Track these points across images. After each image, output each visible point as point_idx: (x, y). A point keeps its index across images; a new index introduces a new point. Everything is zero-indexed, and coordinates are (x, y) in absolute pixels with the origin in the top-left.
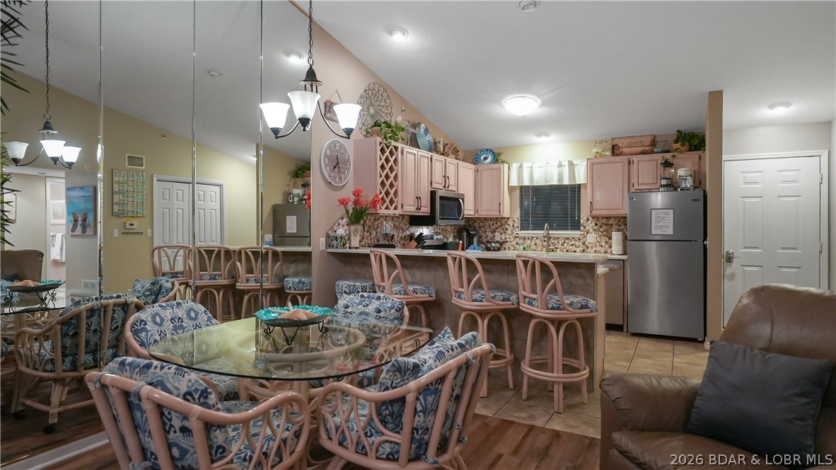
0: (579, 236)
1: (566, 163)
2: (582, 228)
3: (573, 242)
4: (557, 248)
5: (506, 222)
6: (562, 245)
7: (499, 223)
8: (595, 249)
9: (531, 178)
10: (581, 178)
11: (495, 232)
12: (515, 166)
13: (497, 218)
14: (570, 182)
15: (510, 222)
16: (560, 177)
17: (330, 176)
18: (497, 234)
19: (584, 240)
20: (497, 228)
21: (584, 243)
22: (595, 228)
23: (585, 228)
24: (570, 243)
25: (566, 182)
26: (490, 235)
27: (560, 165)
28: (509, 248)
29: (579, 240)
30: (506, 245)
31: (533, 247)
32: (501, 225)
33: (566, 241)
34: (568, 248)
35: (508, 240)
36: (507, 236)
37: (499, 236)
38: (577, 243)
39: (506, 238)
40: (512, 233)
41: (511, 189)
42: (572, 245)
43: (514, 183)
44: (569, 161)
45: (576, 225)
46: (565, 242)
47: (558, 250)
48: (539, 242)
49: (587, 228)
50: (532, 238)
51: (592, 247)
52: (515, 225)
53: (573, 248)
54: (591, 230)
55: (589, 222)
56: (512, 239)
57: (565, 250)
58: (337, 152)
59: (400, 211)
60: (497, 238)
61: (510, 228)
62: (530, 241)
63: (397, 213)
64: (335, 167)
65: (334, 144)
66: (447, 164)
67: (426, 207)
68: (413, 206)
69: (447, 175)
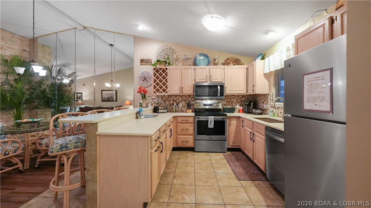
1: (291, 47)
5: (268, 97)
7: (265, 98)
9: (274, 65)
11: (264, 103)
13: (264, 94)
17: (142, 84)
18: (264, 104)
20: (264, 101)
27: (288, 50)
28: (269, 113)
35: (269, 108)
36: (268, 106)
39: (268, 107)
40: (270, 104)
43: (267, 71)
44: (292, 44)
50: (279, 108)
52: (272, 99)
58: (145, 75)
59: (168, 94)
60: (265, 108)
61: (269, 100)
62: (278, 110)
63: (166, 94)
64: (144, 80)
65: (144, 72)
66: (211, 69)
67: (189, 91)
68: (178, 91)
69: (211, 75)
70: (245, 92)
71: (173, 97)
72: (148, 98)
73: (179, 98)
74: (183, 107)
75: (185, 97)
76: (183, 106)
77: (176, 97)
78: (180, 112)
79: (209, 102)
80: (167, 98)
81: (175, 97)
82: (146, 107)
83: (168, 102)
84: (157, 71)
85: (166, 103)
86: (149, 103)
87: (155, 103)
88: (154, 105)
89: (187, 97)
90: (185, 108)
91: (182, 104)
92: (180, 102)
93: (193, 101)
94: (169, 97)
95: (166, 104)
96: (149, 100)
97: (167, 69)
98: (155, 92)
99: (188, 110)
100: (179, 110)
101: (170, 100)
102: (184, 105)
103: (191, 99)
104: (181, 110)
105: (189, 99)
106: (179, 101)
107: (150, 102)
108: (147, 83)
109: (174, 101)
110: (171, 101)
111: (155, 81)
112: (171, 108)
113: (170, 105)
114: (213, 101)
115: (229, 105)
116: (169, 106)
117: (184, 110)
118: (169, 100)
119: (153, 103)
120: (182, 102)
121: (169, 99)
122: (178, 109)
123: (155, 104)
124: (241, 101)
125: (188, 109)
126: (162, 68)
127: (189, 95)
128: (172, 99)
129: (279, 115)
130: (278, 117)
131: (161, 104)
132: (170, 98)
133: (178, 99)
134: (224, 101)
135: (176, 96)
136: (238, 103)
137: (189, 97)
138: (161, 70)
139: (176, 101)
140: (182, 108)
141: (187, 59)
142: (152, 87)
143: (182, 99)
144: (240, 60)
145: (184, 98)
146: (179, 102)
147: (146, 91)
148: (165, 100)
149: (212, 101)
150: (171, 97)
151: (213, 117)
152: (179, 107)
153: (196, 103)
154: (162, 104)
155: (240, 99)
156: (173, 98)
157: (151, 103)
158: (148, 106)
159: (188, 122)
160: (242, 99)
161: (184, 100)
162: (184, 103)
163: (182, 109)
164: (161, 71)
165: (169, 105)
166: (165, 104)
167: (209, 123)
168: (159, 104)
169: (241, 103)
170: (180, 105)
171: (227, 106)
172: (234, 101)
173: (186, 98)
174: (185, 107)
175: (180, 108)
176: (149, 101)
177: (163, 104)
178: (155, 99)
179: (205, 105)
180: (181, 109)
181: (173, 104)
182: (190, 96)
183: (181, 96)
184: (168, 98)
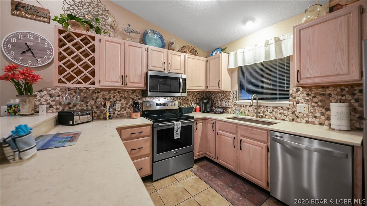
0: (288, 106)
1: (273, 41)
2: (291, 98)
3: (282, 111)
4: (266, 115)
5: (229, 94)
6: (271, 113)
7: (225, 95)
8: (307, 119)
9: (244, 60)
10: (288, 50)
11: (222, 101)
12: (232, 54)
14: (276, 56)
15: (231, 94)
16: (267, 54)
17: (16, 59)
18: (223, 102)
19: (294, 109)
20: (223, 98)
21: (293, 113)
22: (307, 98)
23: (294, 98)
24: (278, 112)
25: (273, 57)
26: (220, 103)
27: (267, 44)
28: (231, 112)
29: (288, 109)
30: (229, 110)
31: (247, 113)
32: (226, 96)
33: (275, 110)
34: (276, 116)
35: (230, 106)
36: (229, 104)
37: (225, 103)
38: (285, 112)
39: (228, 105)
40: (233, 101)
41: (231, 71)
42: (280, 114)
43: (232, 66)
44: (275, 38)
45: (285, 96)
46: (273, 111)
47: (267, 117)
48: (252, 109)
49: (297, 98)
50: (246, 106)
51: (303, 118)
52: (234, 96)
53: (282, 117)
54: (302, 101)
55: (299, 93)
56: (233, 106)
57: (273, 118)
58: (30, 41)
59: (97, 85)
60: (224, 105)
61: (231, 98)
62: (244, 108)
63: (92, 87)
64: (24, 52)
65: (25, 35)
66: (170, 55)
67: (138, 83)
68: (118, 82)
69: (169, 62)
70: (204, 88)
71: (103, 92)
72: (39, 94)
73: (115, 95)
74: (123, 110)
75: (127, 93)
76: (122, 108)
77: (109, 93)
78: (117, 117)
79: (162, 100)
80: (89, 94)
81: (107, 92)
82: (32, 115)
83: (94, 102)
84: (69, 37)
85: (87, 102)
86: (41, 104)
87: (60, 104)
88: (57, 109)
89: (130, 93)
90: (125, 110)
91: (120, 105)
92: (117, 100)
93: (139, 99)
94: (95, 93)
95: (87, 106)
96: (42, 97)
97: (93, 38)
98: (60, 81)
99: (134, 115)
100: (116, 114)
101: (97, 98)
102: (125, 105)
103: (137, 96)
104: (118, 115)
105: (134, 96)
106: (115, 99)
107: (44, 103)
108: (34, 59)
109: (105, 99)
110: (99, 100)
111: (61, 58)
112: (99, 111)
113: (97, 107)
114: (167, 99)
115: (185, 104)
116: (95, 110)
117: (125, 114)
118: (95, 98)
119: (53, 103)
120: (120, 100)
121: (94, 95)
122: (114, 113)
123: (58, 106)
124: (196, 98)
125: (134, 112)
126: (82, 35)
127: (132, 90)
128: (100, 96)
129: (246, 113)
130: (245, 115)
131: (75, 106)
132: (97, 95)
133: (114, 97)
134: (179, 99)
135: (109, 90)
136: (193, 101)
137: (133, 93)
138: (80, 38)
139: (110, 99)
140: (121, 110)
141: (132, 32)
142: (54, 69)
143: (121, 96)
144: (196, 51)
145: (124, 94)
146: (115, 102)
147: (35, 78)
148: (86, 97)
149: (165, 99)
150: (98, 92)
151: (179, 122)
152: (115, 109)
153: (144, 101)
154: (77, 106)
155: (195, 96)
156: (104, 95)
157: (48, 104)
158: (38, 112)
159: (142, 134)
160: (197, 96)
161: (125, 98)
162: (125, 102)
163: (121, 112)
164: (78, 40)
165: (94, 107)
166: (84, 105)
167: (175, 132)
168: (71, 106)
169: (196, 101)
170: (117, 107)
171: (183, 105)
172: (189, 99)
173: (128, 95)
174: (127, 109)
175: (116, 112)
176: (42, 100)
177: (81, 105)
178: (59, 96)
179: (157, 105)
180: (119, 113)
181: (105, 106)
182: (134, 91)
183: (119, 92)
184: (92, 94)
